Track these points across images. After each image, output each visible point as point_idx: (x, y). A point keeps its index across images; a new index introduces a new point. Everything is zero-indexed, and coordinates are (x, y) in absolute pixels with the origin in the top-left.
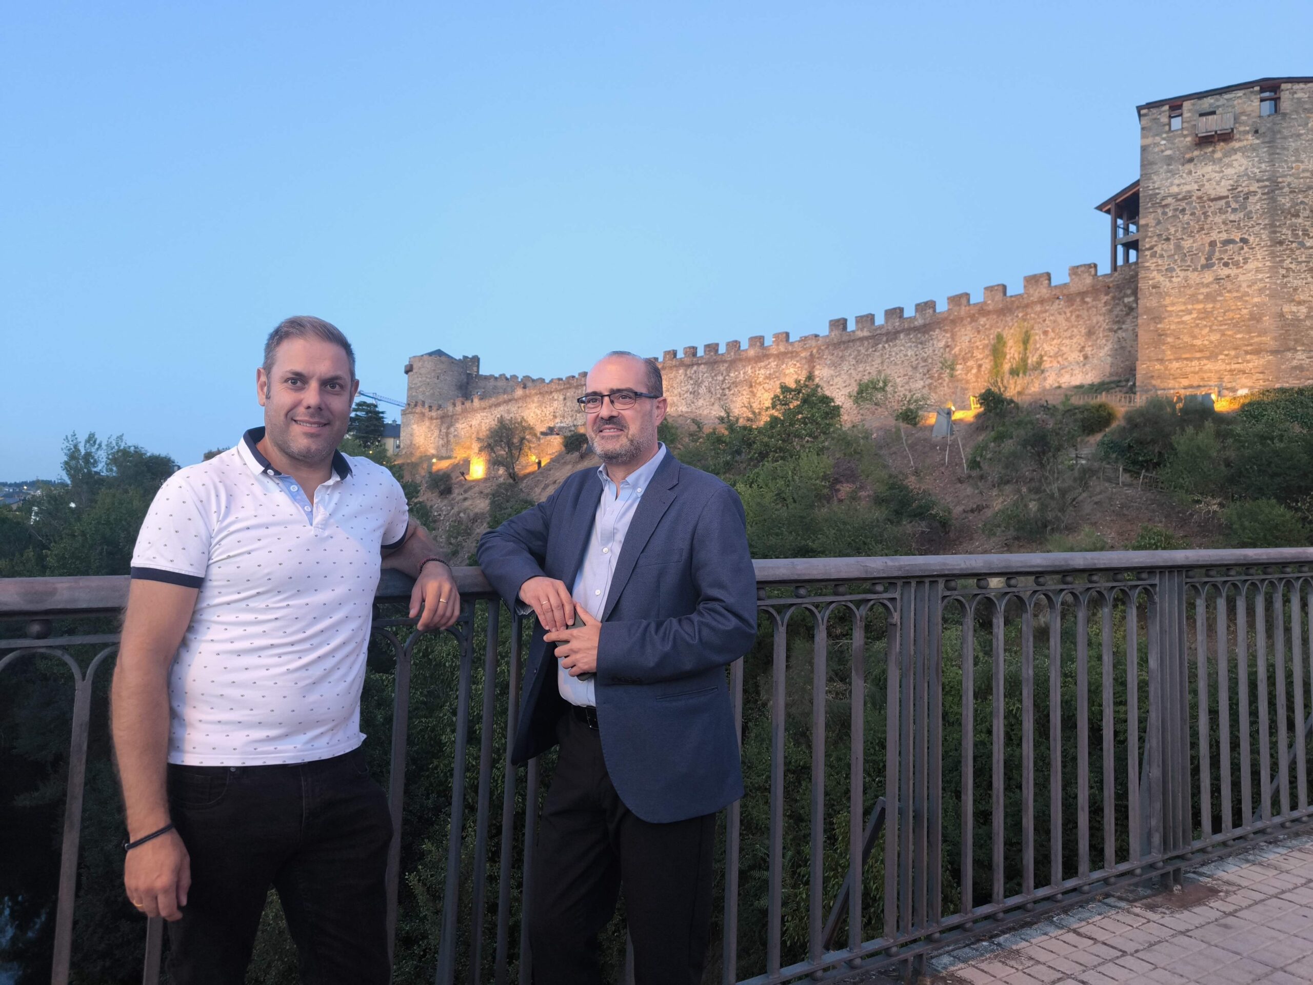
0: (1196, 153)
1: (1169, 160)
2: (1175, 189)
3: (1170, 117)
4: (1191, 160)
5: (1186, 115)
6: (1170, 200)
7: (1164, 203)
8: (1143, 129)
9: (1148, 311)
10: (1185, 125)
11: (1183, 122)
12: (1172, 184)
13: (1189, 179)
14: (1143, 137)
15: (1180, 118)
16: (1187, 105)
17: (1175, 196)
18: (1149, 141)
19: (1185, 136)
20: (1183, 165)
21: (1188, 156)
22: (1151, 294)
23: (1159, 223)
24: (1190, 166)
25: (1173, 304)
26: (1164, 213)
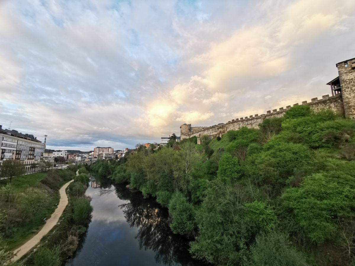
0: (353, 71)
1: (346, 73)
2: (348, 78)
3: (345, 65)
4: (351, 72)
5: (348, 64)
6: (347, 80)
7: (346, 81)
8: (338, 68)
9: (346, 102)
10: (349, 66)
11: (348, 65)
12: (347, 77)
13: (352, 76)
14: (338, 69)
15: (347, 65)
16: (348, 62)
17: (349, 79)
18: (339, 70)
19: (349, 68)
20: (350, 73)
21: (350, 71)
22: (346, 99)
23: (345, 85)
24: (352, 73)
25: (352, 100)
26: (347, 83)
